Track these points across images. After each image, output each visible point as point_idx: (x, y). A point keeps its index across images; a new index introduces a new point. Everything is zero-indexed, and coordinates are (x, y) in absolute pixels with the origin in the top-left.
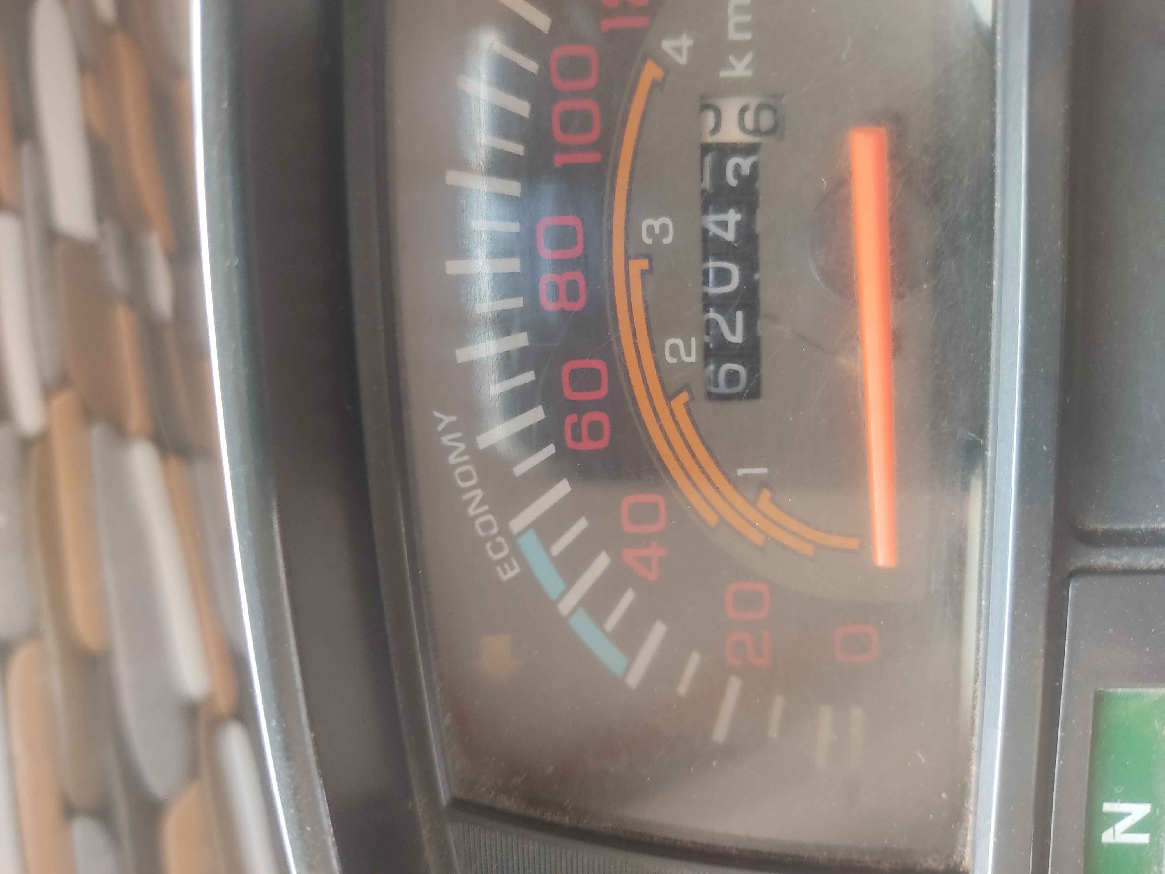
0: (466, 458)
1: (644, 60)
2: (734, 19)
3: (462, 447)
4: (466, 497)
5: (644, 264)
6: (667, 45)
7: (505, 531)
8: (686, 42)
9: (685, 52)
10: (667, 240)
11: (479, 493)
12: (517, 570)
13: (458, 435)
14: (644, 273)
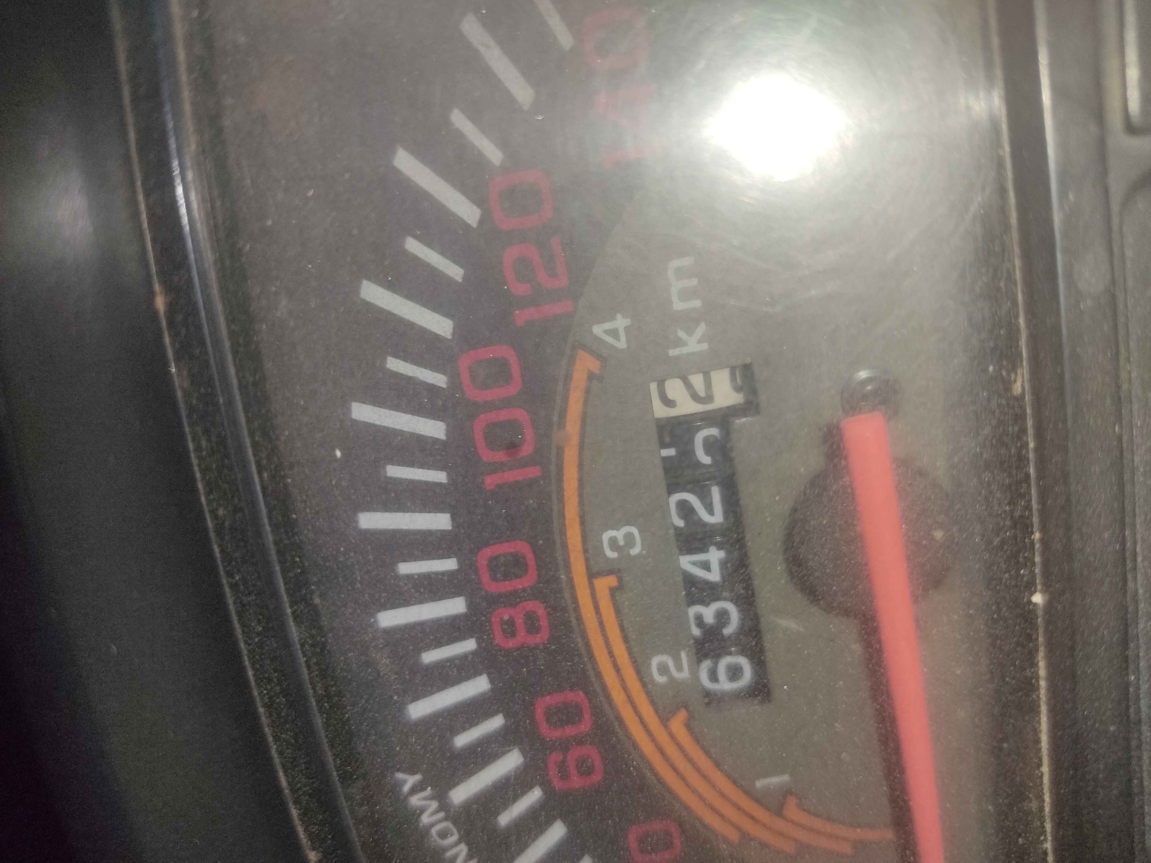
0: (441, 815)
1: (574, 352)
2: (676, 286)
3: (434, 805)
4: (449, 854)
5: (612, 581)
6: (598, 330)
8: (621, 322)
9: (622, 335)
10: (635, 551)
11: (463, 849)
14: (613, 591)
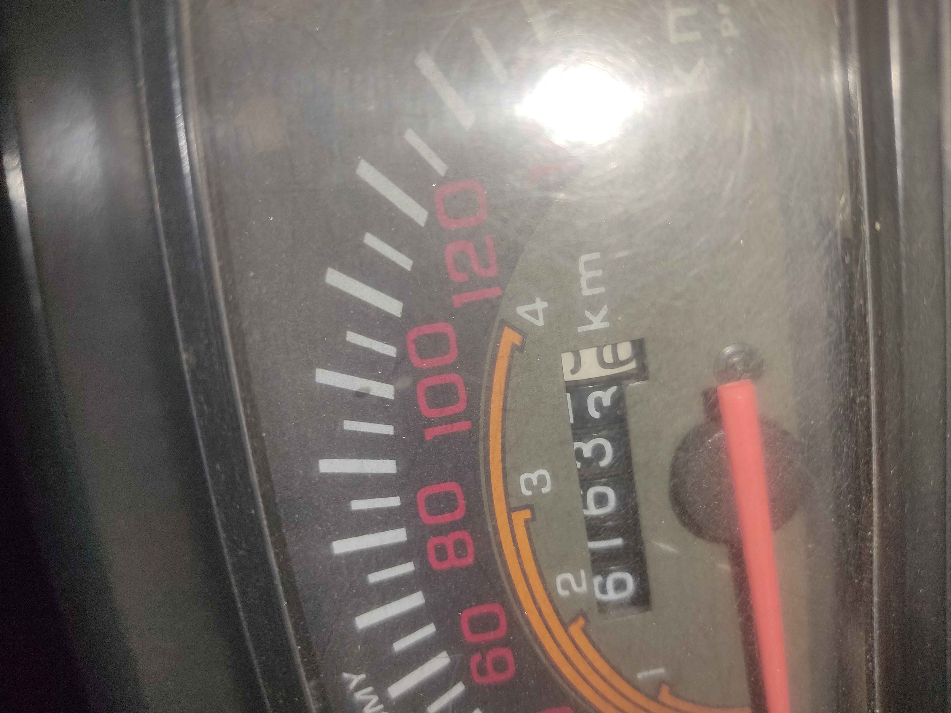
0: (381, 707)
1: (501, 328)
2: (586, 275)
3: (375, 699)
5: (527, 514)
6: (522, 311)
8: (540, 305)
9: (541, 315)
10: (545, 490)
13: (370, 689)
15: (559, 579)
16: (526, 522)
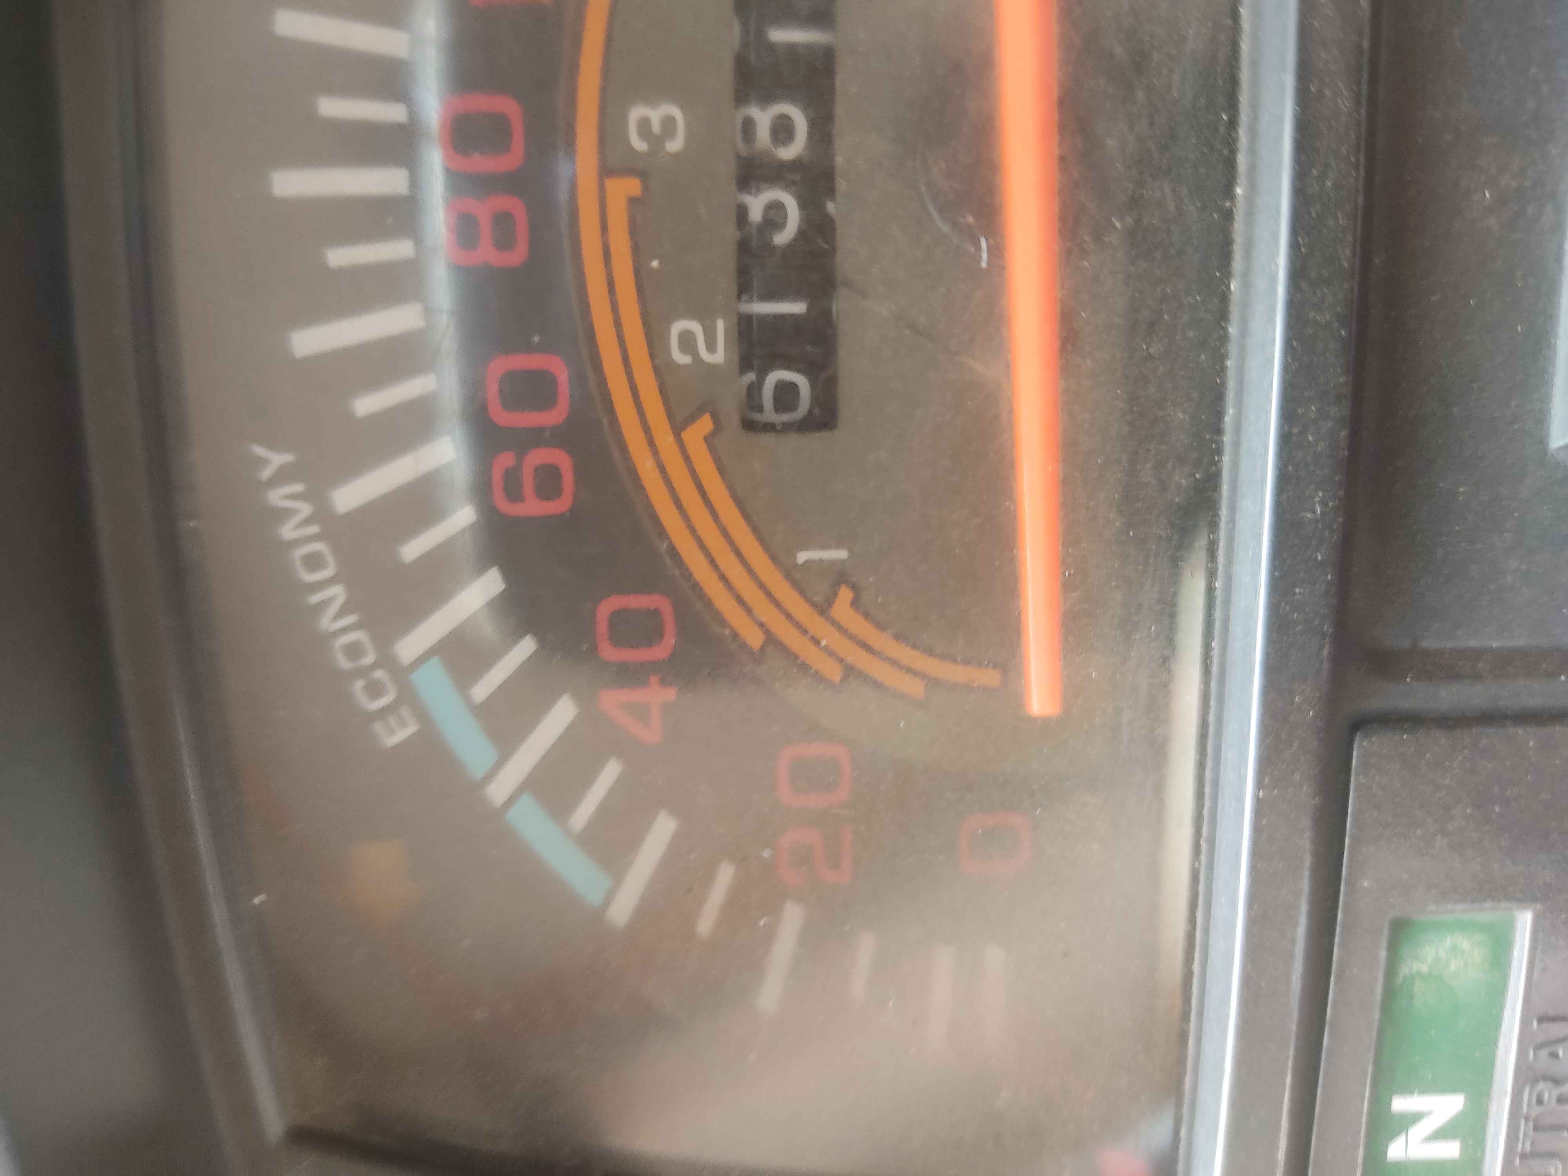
0: (313, 529)
3: (305, 509)
4: (315, 598)
5: (632, 186)
7: (386, 660)
10: (675, 145)
11: (338, 593)
12: (411, 729)
13: (298, 488)
14: (633, 204)
15: (677, 328)
16: (633, 201)
